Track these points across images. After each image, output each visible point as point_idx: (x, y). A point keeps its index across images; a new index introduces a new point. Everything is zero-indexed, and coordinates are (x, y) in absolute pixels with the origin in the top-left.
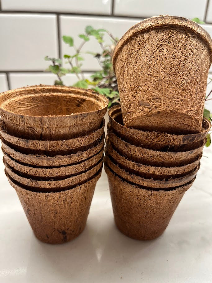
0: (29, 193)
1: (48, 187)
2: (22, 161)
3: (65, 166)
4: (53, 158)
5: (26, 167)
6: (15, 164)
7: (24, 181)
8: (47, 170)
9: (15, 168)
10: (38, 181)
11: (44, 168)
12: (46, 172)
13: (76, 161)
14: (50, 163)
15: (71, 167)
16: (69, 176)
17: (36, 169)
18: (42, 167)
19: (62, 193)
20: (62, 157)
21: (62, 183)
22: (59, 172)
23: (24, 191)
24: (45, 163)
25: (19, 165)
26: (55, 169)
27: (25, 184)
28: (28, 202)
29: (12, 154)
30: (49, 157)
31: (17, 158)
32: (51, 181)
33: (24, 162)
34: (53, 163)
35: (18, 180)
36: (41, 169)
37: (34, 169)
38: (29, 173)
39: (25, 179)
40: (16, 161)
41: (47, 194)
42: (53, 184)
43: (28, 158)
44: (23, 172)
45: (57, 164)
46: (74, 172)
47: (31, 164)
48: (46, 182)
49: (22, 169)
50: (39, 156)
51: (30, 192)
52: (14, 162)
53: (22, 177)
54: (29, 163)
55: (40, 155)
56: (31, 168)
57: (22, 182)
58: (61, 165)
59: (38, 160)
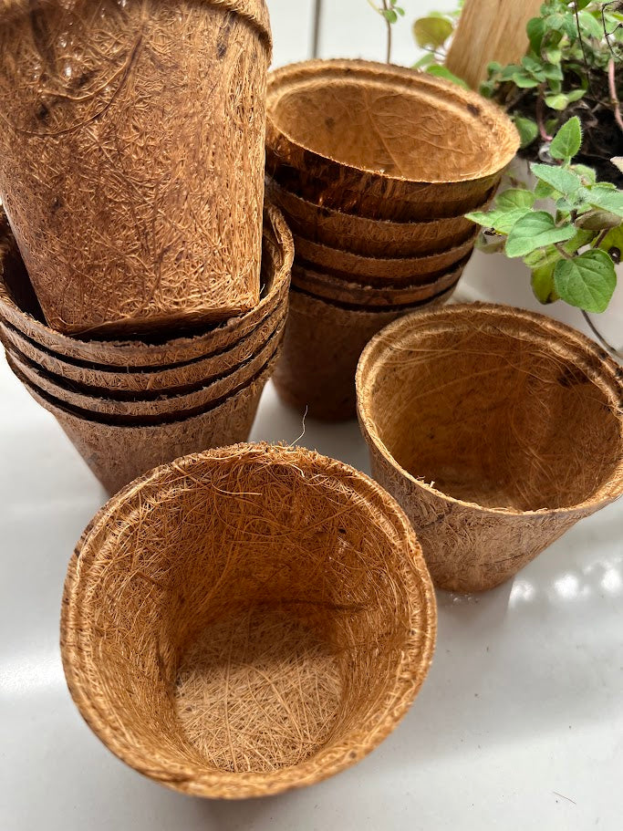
1: (153, 412)
2: (71, 354)
3: (195, 360)
4: (162, 347)
5: (84, 371)
6: (48, 360)
7: (83, 401)
8: (148, 375)
9: (50, 367)
10: (125, 401)
11: (140, 372)
12: (146, 380)
13: (224, 345)
14: (155, 359)
15: (212, 361)
16: (207, 382)
17: (115, 374)
18: (133, 370)
19: (190, 421)
20: (189, 340)
21: (188, 401)
22: (182, 376)
23: (84, 424)
24: (142, 360)
25: (64, 364)
26: (169, 371)
27: (85, 408)
28: (93, 442)
29: (36, 333)
30: (152, 346)
31: (53, 346)
32: (160, 399)
33: (77, 356)
34: (162, 359)
35: (62, 398)
36: (130, 374)
37: (110, 376)
38: (94, 384)
39: (86, 398)
40: (52, 353)
41: (152, 428)
42: (166, 405)
43: (89, 350)
44: (77, 379)
45: (175, 359)
46: (220, 370)
47: (100, 362)
48: (148, 402)
49: (73, 373)
50: (124, 345)
51: (100, 426)
52: (45, 356)
53: (75, 394)
54: (92, 359)
55: (126, 343)
56: (98, 373)
57: (72, 403)
58: (186, 359)
59: (120, 354)
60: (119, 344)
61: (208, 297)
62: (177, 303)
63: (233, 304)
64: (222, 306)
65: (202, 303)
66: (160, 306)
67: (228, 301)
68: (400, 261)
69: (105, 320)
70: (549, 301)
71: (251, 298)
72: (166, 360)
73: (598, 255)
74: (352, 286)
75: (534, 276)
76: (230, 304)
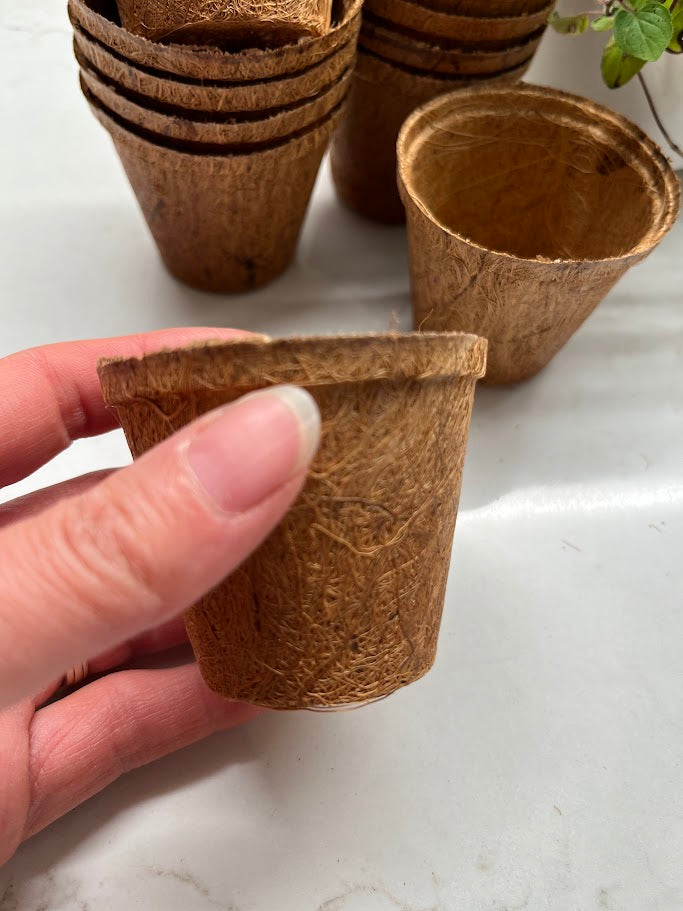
0: (170, 155)
1: (221, 139)
2: (150, 63)
3: (266, 80)
4: (236, 56)
5: (161, 81)
6: (127, 73)
7: (156, 121)
8: (220, 90)
9: (128, 83)
10: (197, 121)
11: (213, 86)
12: (218, 97)
13: (293, 68)
14: (228, 71)
15: (280, 85)
16: (274, 111)
17: (190, 87)
18: (208, 83)
19: (254, 156)
20: (261, 53)
21: (256, 130)
22: (249, 97)
23: (154, 151)
24: (216, 72)
25: (142, 75)
26: (240, 88)
27: (158, 131)
28: (161, 182)
29: (118, 41)
30: (227, 54)
31: (133, 54)
32: (229, 123)
33: (156, 65)
34: (235, 72)
35: (136, 121)
36: (204, 88)
37: (185, 88)
38: (169, 100)
39: (160, 116)
40: (132, 63)
41: (219, 159)
42: (234, 131)
43: (170, 56)
44: (152, 94)
45: (246, 74)
46: (287, 100)
47: (176, 71)
48: (218, 125)
49: (150, 87)
50: (201, 50)
51: (171, 153)
52: (124, 67)
53: (150, 112)
54: (170, 68)
55: (203, 48)
56: (174, 85)
57: (148, 126)
58: (257, 76)
59: (196, 61)
60: (197, 48)
61: (282, 7)
62: (253, 9)
63: (305, 22)
64: (295, 21)
65: (276, 12)
66: (238, 9)
67: (301, 17)
68: (470, 19)
69: (186, 22)
70: (616, 85)
71: (322, 22)
72: (238, 75)
73: (658, 9)
74: (421, 45)
75: (604, 60)
76: (302, 20)
